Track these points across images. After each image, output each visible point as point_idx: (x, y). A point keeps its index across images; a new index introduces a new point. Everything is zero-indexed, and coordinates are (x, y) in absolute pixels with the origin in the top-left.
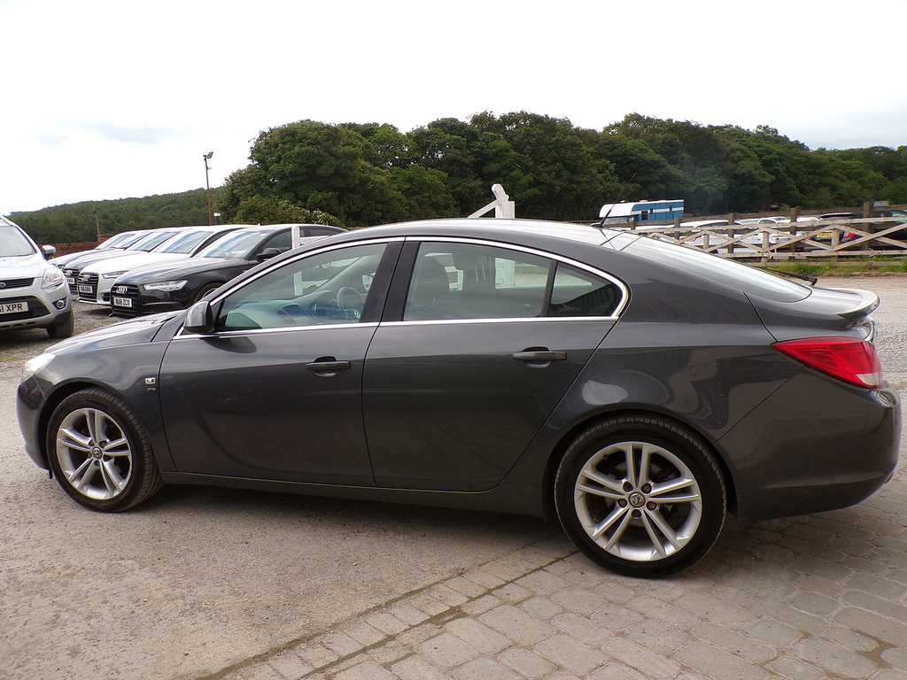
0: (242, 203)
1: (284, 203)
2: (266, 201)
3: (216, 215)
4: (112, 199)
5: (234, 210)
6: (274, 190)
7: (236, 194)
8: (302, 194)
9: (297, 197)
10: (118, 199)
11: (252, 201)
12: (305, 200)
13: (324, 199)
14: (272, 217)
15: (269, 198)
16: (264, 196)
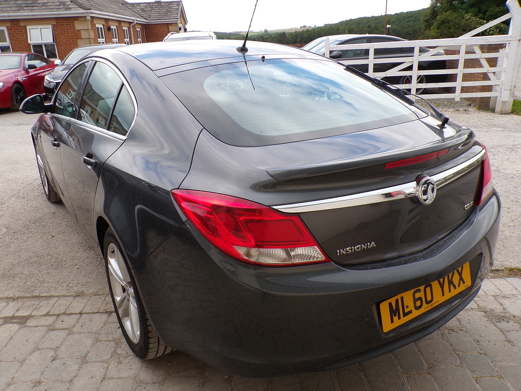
0: (438, 17)
1: (467, 16)
2: (455, 15)
3: (388, 26)
4: (376, 16)
5: (432, 21)
6: (464, 6)
7: (436, 11)
8: (484, 8)
9: (480, 11)
10: (380, 15)
11: (446, 15)
12: (485, 13)
13: (500, 11)
14: (457, 26)
15: (459, 12)
16: (455, 12)
